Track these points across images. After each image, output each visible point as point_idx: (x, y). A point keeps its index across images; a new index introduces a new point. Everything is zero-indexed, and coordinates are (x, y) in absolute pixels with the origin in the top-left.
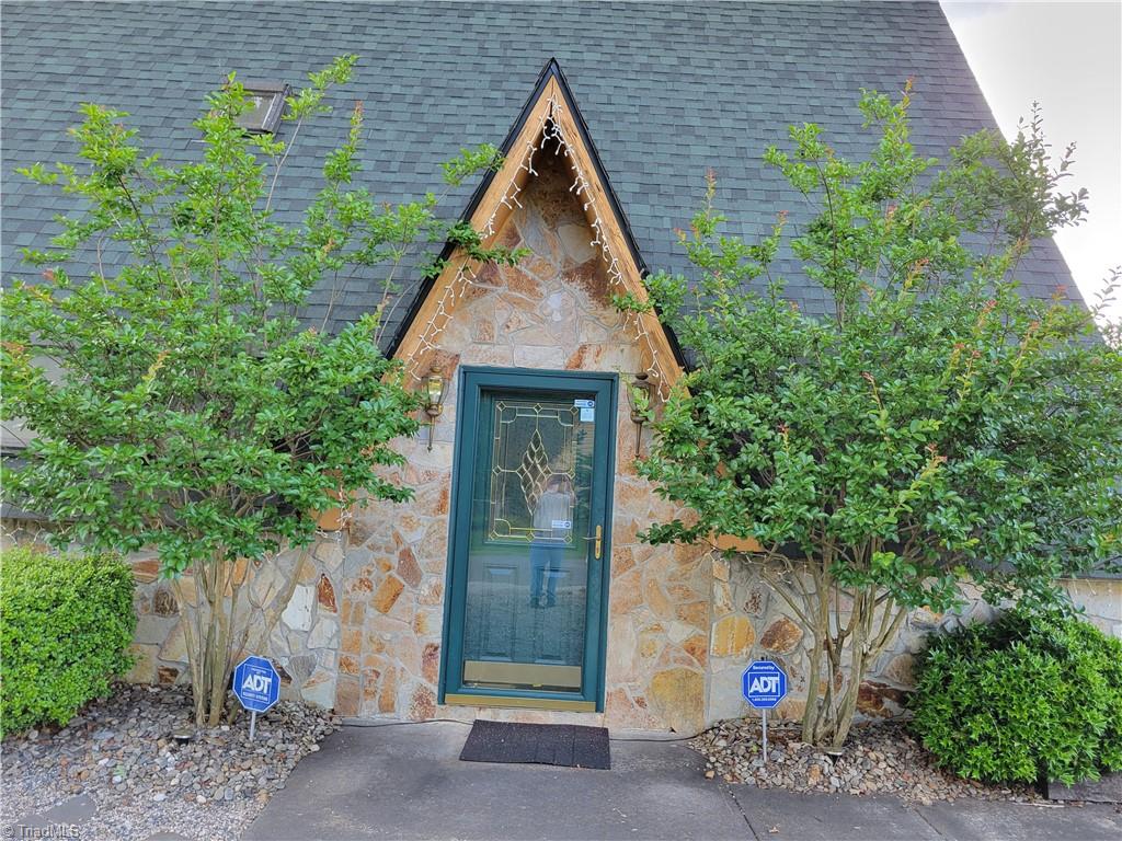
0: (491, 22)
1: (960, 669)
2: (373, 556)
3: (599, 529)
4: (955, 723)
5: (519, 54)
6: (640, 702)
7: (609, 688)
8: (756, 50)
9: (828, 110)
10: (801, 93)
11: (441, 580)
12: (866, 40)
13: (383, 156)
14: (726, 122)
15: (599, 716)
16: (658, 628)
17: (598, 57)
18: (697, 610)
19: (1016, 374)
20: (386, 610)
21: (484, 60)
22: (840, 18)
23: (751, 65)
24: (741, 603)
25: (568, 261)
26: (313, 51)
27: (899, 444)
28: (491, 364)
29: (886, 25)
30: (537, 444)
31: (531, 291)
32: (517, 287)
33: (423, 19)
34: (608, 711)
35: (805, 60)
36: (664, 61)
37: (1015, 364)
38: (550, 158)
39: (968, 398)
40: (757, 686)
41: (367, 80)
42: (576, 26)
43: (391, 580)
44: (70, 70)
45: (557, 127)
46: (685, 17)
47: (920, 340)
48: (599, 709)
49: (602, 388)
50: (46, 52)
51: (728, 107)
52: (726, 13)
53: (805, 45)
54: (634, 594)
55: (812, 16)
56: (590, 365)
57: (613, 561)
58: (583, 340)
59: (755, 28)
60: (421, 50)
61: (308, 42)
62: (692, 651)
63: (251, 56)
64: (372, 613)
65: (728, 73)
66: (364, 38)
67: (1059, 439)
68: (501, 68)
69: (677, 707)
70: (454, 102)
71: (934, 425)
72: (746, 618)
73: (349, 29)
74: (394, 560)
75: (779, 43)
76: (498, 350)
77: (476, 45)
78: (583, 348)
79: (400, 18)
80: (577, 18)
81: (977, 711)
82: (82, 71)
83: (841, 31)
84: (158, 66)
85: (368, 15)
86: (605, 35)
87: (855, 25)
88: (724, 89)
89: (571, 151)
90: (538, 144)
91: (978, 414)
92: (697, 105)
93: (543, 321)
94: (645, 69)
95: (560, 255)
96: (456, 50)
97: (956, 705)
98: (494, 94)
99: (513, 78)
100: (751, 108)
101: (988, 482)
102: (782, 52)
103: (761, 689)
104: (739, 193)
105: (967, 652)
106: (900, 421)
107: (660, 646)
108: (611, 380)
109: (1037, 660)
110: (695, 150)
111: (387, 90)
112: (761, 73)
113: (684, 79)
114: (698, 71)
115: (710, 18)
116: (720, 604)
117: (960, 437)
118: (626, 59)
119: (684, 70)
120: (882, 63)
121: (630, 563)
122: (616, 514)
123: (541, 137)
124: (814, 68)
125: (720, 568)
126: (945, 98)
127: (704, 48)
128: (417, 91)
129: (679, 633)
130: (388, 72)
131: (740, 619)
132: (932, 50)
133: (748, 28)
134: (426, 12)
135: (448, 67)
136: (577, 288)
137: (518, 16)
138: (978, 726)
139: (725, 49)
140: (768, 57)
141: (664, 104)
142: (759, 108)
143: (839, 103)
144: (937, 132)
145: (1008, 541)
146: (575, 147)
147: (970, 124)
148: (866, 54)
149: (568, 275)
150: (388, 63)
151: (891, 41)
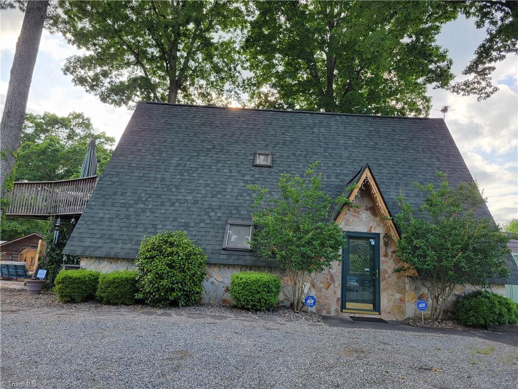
0: (319, 131)
1: (466, 302)
2: (323, 276)
3: (377, 270)
4: (466, 313)
5: (330, 141)
6: (389, 313)
7: (381, 309)
8: (395, 140)
9: (418, 159)
10: (410, 154)
11: (340, 282)
12: (426, 137)
13: (301, 173)
14: (391, 163)
15: (379, 316)
16: (393, 295)
17: (352, 142)
18: (402, 291)
19: (475, 237)
20: (327, 289)
21: (320, 143)
22: (418, 130)
23: (395, 145)
24: (412, 289)
25: (366, 206)
26: (273, 140)
27: (453, 250)
28: (349, 230)
29: (431, 132)
30: (360, 250)
31: (358, 213)
32: (355, 212)
33: (301, 130)
34: (382, 315)
35: (409, 143)
36: (370, 143)
37: (474, 234)
38: (366, 185)
39: (466, 241)
40: (420, 305)
41: (290, 149)
42: (343, 132)
43: (328, 282)
44: (211, 147)
45: (368, 178)
46: (373, 129)
47: (455, 228)
48: (380, 314)
49: (376, 236)
50: (203, 141)
51: (391, 158)
52: (385, 128)
53: (409, 139)
54: (387, 286)
55: (410, 129)
56: (373, 231)
57: (381, 278)
58: (371, 225)
59: (394, 133)
60: (302, 140)
61: (271, 138)
62: (401, 300)
63: (257, 142)
64: (324, 290)
65: (389, 148)
66: (286, 136)
67: (484, 250)
68: (325, 146)
69: (398, 314)
70: (316, 156)
71: (460, 246)
72: (414, 292)
73: (281, 134)
74: (329, 277)
75: (402, 138)
76: (351, 227)
77: (316, 138)
78: (371, 227)
79: (294, 129)
80: (343, 130)
81: (471, 310)
82: (214, 147)
83: (419, 134)
84: (234, 146)
85: (285, 129)
86: (352, 135)
87: (423, 132)
88: (389, 152)
89: (371, 183)
90: (364, 182)
91: (468, 244)
92: (381, 157)
93: (361, 220)
94: (366, 146)
95: (364, 205)
96: (312, 140)
97: (466, 309)
98: (326, 154)
99: (330, 149)
100: (397, 158)
101: (471, 258)
102: (403, 141)
103: (421, 306)
104: (398, 184)
105: (468, 299)
106: (452, 245)
107: (393, 299)
108: (379, 234)
109: (483, 299)
110: (384, 171)
111: (296, 153)
112: (398, 147)
113: (377, 149)
114: (380, 147)
115: (381, 129)
116: (407, 289)
117: (464, 249)
118: (360, 143)
119: (377, 146)
120: (431, 144)
121: (385, 279)
122: (381, 267)
123: (365, 180)
124: (413, 146)
125: (407, 280)
126: (450, 156)
127: (381, 139)
128: (305, 153)
129: (398, 296)
130: (295, 147)
131: (413, 293)
132: (445, 140)
133: (392, 133)
134: (300, 128)
135: (311, 145)
136: (369, 213)
137: (327, 129)
138: (471, 313)
139: (387, 140)
140: (399, 142)
141: (373, 157)
142: (399, 159)
143: (421, 157)
144: (449, 167)
145: (475, 269)
146: (372, 183)
147: (458, 164)
148: (426, 142)
149: (367, 210)
150: (295, 144)
151: (433, 137)
